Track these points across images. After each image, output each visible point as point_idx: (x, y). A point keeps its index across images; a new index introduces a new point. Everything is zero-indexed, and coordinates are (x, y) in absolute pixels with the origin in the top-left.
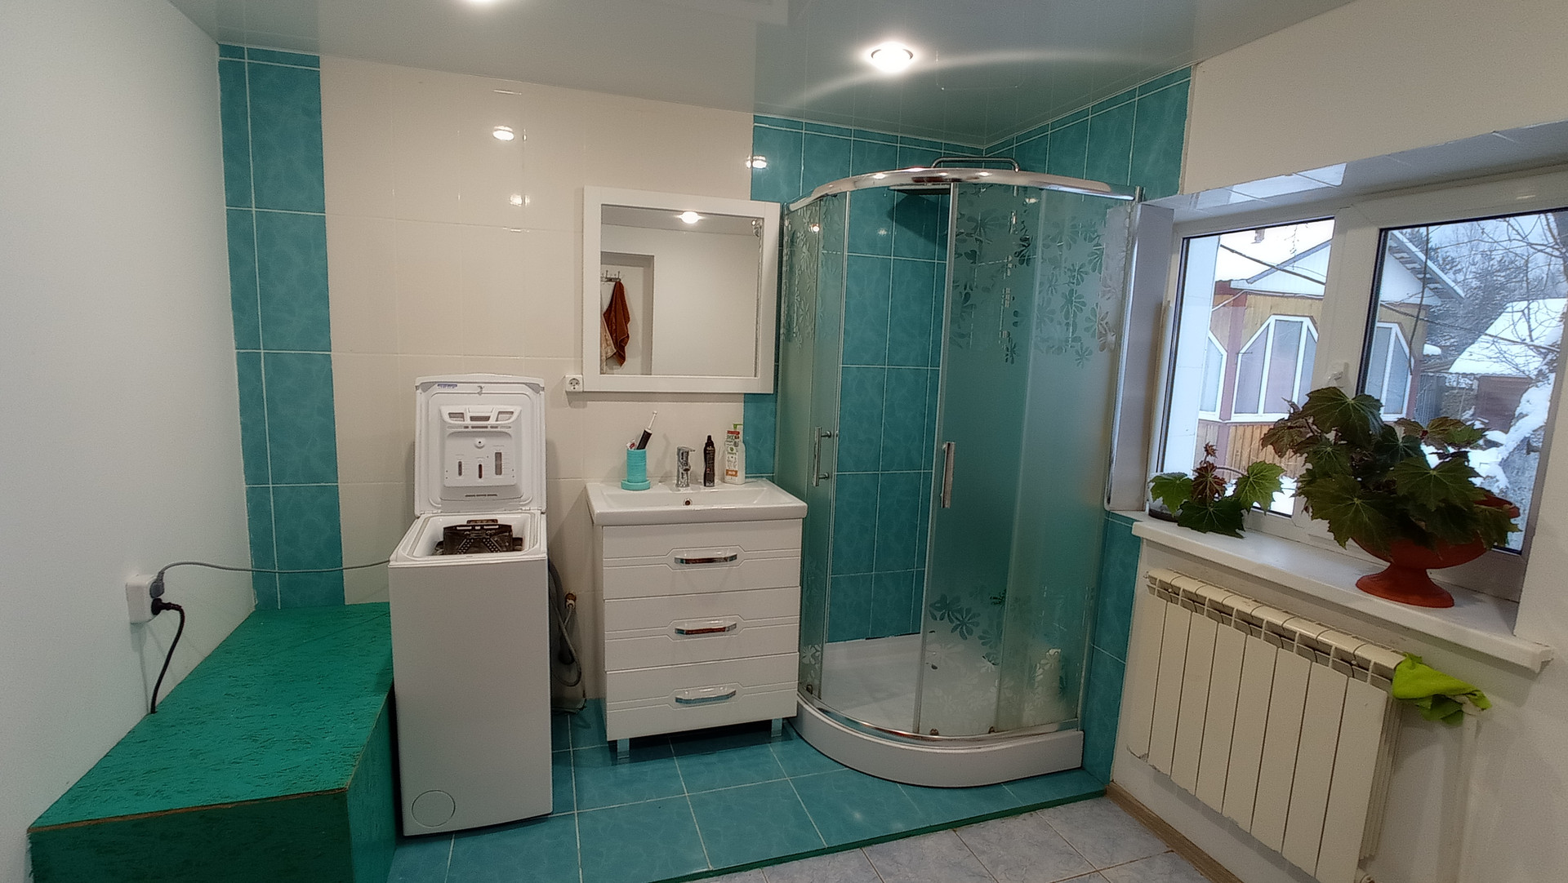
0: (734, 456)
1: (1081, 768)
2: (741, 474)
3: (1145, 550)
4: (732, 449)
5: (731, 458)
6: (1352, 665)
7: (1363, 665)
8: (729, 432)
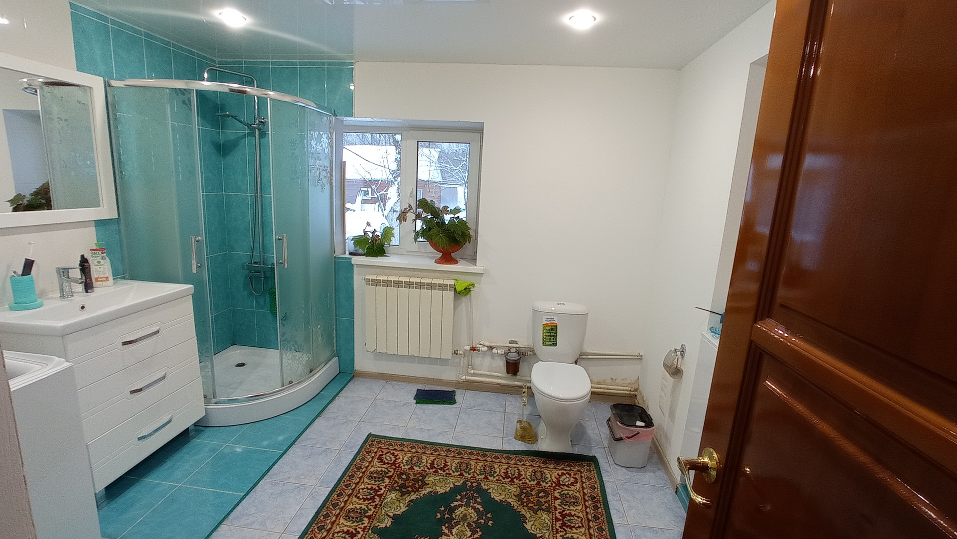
0: (102, 267)
1: (340, 372)
2: (111, 278)
3: (355, 269)
4: (99, 262)
5: (101, 268)
6: (443, 287)
7: (446, 286)
8: (91, 250)
